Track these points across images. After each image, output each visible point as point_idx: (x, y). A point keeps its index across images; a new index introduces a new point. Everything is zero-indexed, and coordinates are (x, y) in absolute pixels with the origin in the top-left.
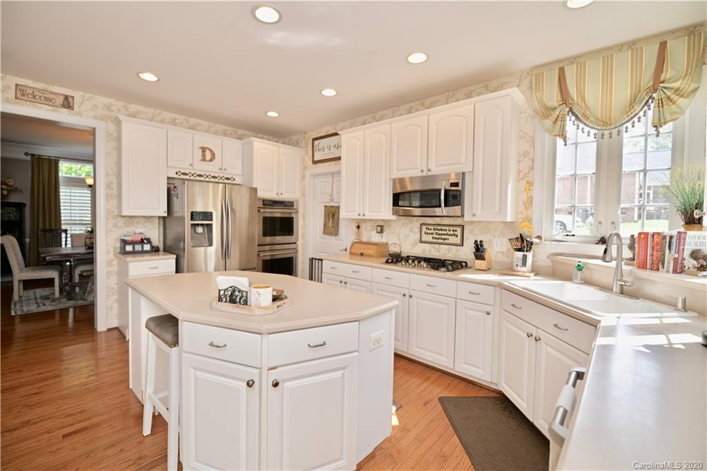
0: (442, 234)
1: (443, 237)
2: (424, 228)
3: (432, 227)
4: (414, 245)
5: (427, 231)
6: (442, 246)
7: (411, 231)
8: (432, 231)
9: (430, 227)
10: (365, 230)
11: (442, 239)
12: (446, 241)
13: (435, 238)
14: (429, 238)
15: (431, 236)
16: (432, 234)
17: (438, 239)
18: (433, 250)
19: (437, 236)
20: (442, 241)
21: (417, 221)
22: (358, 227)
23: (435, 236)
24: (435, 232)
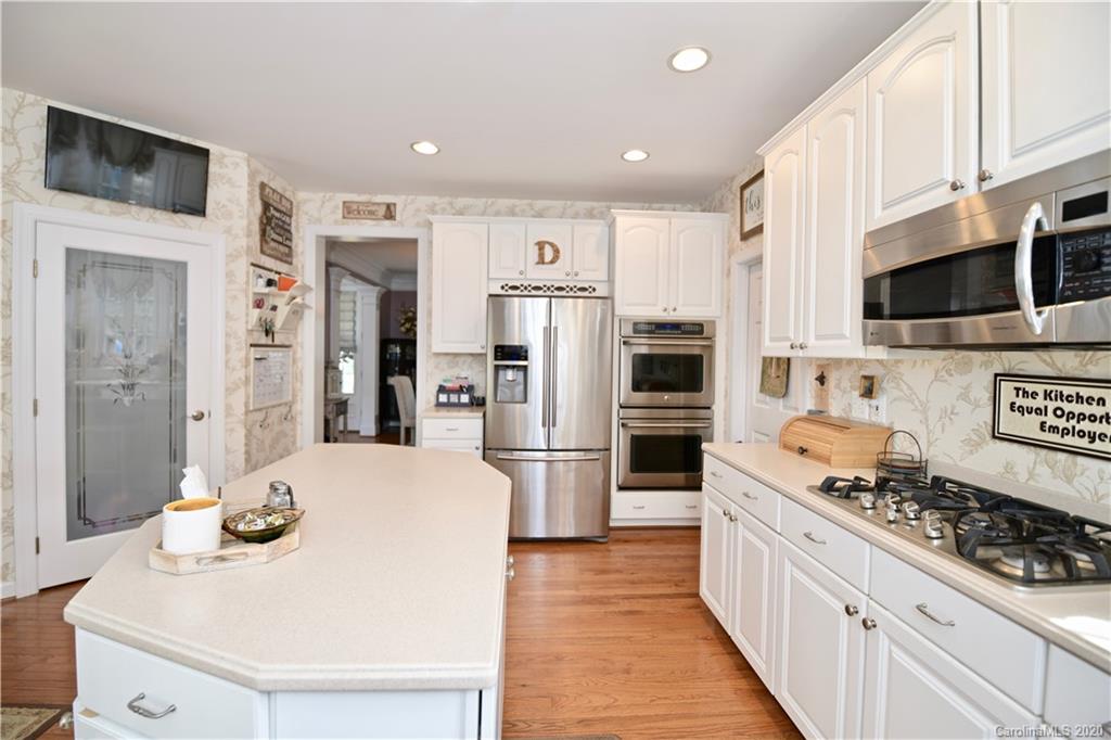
0: (1081, 417)
1: (1086, 426)
2: (1007, 388)
3: (1040, 388)
4: (974, 446)
5: (1020, 401)
6: (1080, 460)
7: (964, 396)
8: (1039, 402)
9: (1030, 388)
10: (838, 386)
11: (1082, 434)
12: (1098, 445)
13: (1054, 429)
14: (1028, 426)
15: (1036, 419)
16: (1038, 411)
17: (1065, 432)
18: (1043, 470)
19: (1062, 423)
20: (1084, 443)
21: (986, 364)
22: (821, 379)
23: (1051, 420)
24: (1052, 405)
